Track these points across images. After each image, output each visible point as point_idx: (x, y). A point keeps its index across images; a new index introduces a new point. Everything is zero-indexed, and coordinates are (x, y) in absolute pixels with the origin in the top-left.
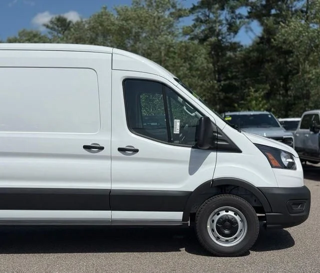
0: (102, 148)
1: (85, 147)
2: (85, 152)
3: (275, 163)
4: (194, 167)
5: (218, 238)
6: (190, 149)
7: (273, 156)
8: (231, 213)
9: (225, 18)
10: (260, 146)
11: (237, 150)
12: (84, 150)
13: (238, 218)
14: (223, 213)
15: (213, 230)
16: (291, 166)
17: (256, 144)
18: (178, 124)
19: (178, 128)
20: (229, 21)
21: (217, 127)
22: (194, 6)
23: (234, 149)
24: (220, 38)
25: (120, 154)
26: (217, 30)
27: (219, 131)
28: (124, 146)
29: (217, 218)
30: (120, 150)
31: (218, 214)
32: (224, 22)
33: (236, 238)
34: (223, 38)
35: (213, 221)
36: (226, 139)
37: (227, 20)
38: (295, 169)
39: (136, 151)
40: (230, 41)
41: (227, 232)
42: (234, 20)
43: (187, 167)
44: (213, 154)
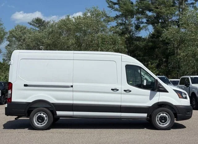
0: (118, 90)
1: (112, 89)
2: (112, 91)
3: (181, 96)
4: (151, 97)
5: (160, 124)
6: (150, 91)
7: (180, 94)
8: (165, 114)
9: (134, 23)
10: (175, 90)
11: (167, 92)
12: (111, 90)
13: (167, 116)
14: (162, 114)
15: (158, 121)
16: (186, 98)
17: (173, 90)
18: (146, 82)
19: (145, 83)
20: (136, 24)
21: (160, 83)
22: (117, 15)
23: (166, 91)
24: (131, 34)
25: (125, 92)
26: (130, 29)
27: (160, 85)
28: (126, 89)
29: (159, 116)
30: (125, 91)
31: (160, 115)
32: (134, 25)
33: (166, 123)
34: (133, 34)
35: (158, 117)
36: (163, 87)
37: (135, 24)
38: (187, 99)
39: (131, 91)
40: (137, 36)
41: (163, 121)
42: (138, 24)
43: (149, 97)
44: (158, 93)
